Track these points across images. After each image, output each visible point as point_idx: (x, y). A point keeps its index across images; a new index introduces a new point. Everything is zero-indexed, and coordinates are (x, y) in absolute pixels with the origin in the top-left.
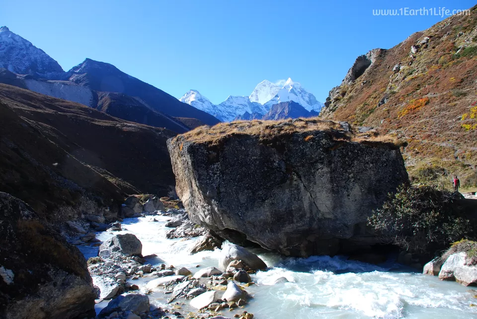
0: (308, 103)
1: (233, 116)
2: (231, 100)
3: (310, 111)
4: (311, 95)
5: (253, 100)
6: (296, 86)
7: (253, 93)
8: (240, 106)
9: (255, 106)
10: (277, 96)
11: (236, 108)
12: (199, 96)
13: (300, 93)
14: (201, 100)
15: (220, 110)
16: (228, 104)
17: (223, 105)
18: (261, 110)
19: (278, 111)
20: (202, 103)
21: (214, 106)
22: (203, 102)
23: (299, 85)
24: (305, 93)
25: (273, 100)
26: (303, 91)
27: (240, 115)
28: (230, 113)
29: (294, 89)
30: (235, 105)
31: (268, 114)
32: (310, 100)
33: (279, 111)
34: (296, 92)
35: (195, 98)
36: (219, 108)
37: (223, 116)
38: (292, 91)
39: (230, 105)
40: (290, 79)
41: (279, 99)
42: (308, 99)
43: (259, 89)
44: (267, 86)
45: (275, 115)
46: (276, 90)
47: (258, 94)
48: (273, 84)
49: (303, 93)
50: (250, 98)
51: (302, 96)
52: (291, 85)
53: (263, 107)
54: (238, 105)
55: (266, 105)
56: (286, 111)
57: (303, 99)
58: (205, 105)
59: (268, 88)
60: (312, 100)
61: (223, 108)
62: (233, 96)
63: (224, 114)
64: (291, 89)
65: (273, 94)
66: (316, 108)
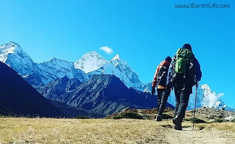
0: (131, 81)
1: (53, 78)
2: (54, 62)
3: (129, 88)
4: (134, 74)
5: (77, 66)
6: (122, 63)
7: (80, 61)
8: (63, 70)
9: (79, 73)
10: (102, 68)
11: (58, 71)
12: (19, 50)
13: (125, 70)
14: (21, 55)
15: (40, 69)
16: (50, 65)
17: (44, 64)
18: (83, 78)
19: (98, 81)
20: (21, 58)
21: (35, 64)
22: (23, 57)
23: (125, 63)
24: (130, 71)
25: (98, 71)
26: (127, 69)
27: (58, 78)
28: (51, 74)
29: (120, 66)
30: (58, 68)
31: (87, 83)
32: (133, 79)
33: (99, 82)
34: (121, 68)
35: (14, 51)
36: (40, 67)
37: (42, 76)
38: (118, 67)
39: (52, 66)
40: (118, 55)
41: (103, 71)
42: (131, 77)
43: (86, 58)
44: (95, 57)
45: (94, 85)
46: (102, 62)
47: (84, 63)
48: (101, 57)
49: (127, 71)
50: (74, 64)
51: (126, 73)
52: (118, 61)
53: (87, 75)
54: (61, 69)
55: (90, 75)
56: (106, 83)
57: (127, 76)
58: (24, 61)
59: (95, 59)
60: (135, 79)
61: (44, 68)
62: (57, 58)
63: (44, 74)
64: (117, 64)
65: (99, 65)
66: (136, 87)
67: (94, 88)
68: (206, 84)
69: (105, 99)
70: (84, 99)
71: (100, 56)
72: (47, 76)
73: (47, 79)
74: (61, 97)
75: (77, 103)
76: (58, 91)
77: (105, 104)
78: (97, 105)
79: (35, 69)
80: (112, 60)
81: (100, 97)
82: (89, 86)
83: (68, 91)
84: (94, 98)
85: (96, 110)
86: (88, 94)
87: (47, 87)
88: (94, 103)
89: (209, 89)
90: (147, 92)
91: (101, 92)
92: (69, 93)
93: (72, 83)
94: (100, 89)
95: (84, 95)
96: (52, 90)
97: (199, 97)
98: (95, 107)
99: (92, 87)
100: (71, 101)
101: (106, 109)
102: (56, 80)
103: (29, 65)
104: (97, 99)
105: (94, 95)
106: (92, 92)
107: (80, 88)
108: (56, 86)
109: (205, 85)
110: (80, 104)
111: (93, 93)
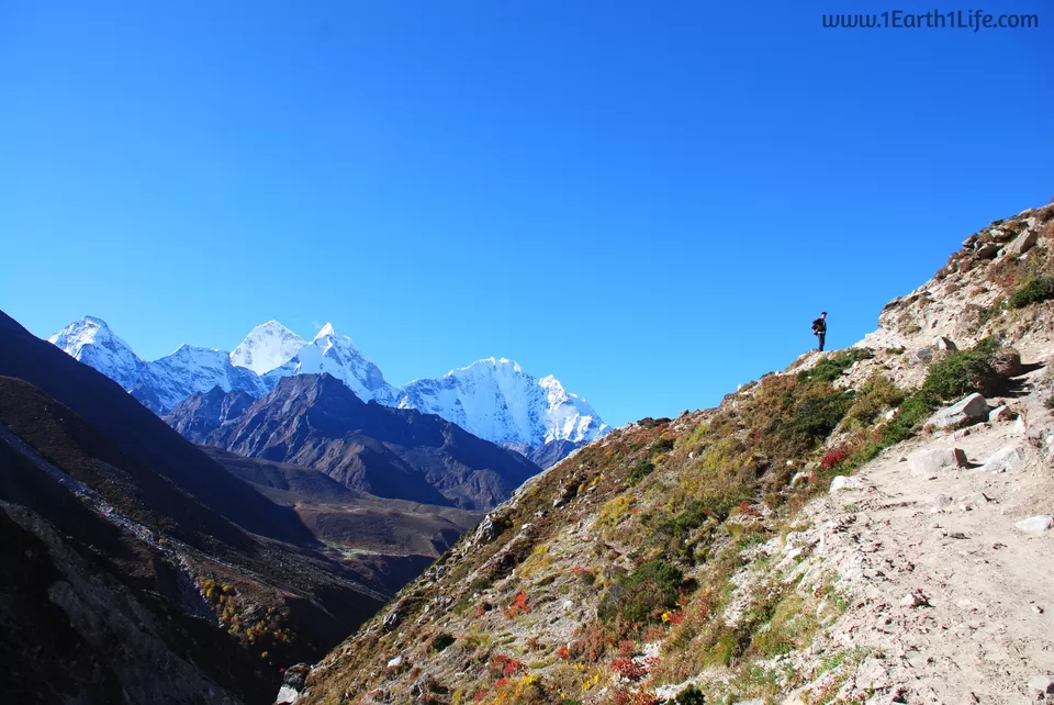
0: (364, 383)
1: (185, 393)
2: (185, 356)
3: (366, 402)
4: (372, 368)
5: (238, 361)
6: (341, 342)
7: (242, 346)
8: (206, 373)
9: (242, 377)
10: (295, 360)
11: (196, 376)
12: (105, 333)
13: (349, 360)
14: (111, 345)
15: (154, 376)
16: (176, 363)
17: (163, 363)
18: (253, 387)
19: (293, 392)
20: (110, 352)
21: (141, 364)
22: (115, 351)
23: (347, 341)
24: (361, 361)
25: (286, 368)
26: (355, 356)
27: (199, 393)
28: (180, 384)
29: (336, 350)
30: (193, 368)
31: (268, 398)
32: (369, 379)
33: (295, 392)
34: (340, 355)
35: (96, 337)
36: (154, 369)
37: (160, 391)
38: (332, 353)
39: (182, 365)
40: (329, 325)
41: (299, 366)
42: (364, 376)
43: (256, 339)
44: (276, 334)
45: (284, 401)
46: (294, 346)
47: (252, 350)
48: (290, 332)
49: (354, 361)
50: (231, 356)
51: (353, 367)
52: (331, 338)
53: (261, 380)
54: (202, 370)
55: (268, 378)
56: (311, 396)
57: (355, 373)
58: (118, 359)
59: (276, 339)
60: (373, 379)
61: (163, 371)
62: (192, 345)
63: (163, 386)
64: (329, 347)
65: (287, 354)
66: (381, 396)
67: (286, 408)
68: (551, 376)
69: (315, 435)
70: (265, 437)
71: (288, 331)
72: (172, 389)
73: (171, 397)
74: (211, 437)
75: (250, 447)
76: (201, 423)
77: (314, 447)
78: (296, 449)
79: (143, 375)
80: (316, 338)
81: (302, 430)
82: (274, 404)
83: (226, 422)
84: (288, 434)
85: (296, 461)
86: (274, 425)
87: (176, 417)
88: (290, 447)
89: (559, 386)
90: (407, 407)
91: (302, 419)
92: (228, 426)
93: (232, 403)
94: (299, 410)
95: (265, 427)
96: (189, 422)
97: (535, 410)
98: (293, 454)
99: (280, 408)
100: (237, 444)
101: (318, 458)
102: (195, 398)
103: (129, 367)
104: (294, 435)
105: (287, 426)
106: (282, 420)
107: (253, 412)
108: (196, 412)
109: (548, 378)
110: (259, 449)
111: (285, 422)
